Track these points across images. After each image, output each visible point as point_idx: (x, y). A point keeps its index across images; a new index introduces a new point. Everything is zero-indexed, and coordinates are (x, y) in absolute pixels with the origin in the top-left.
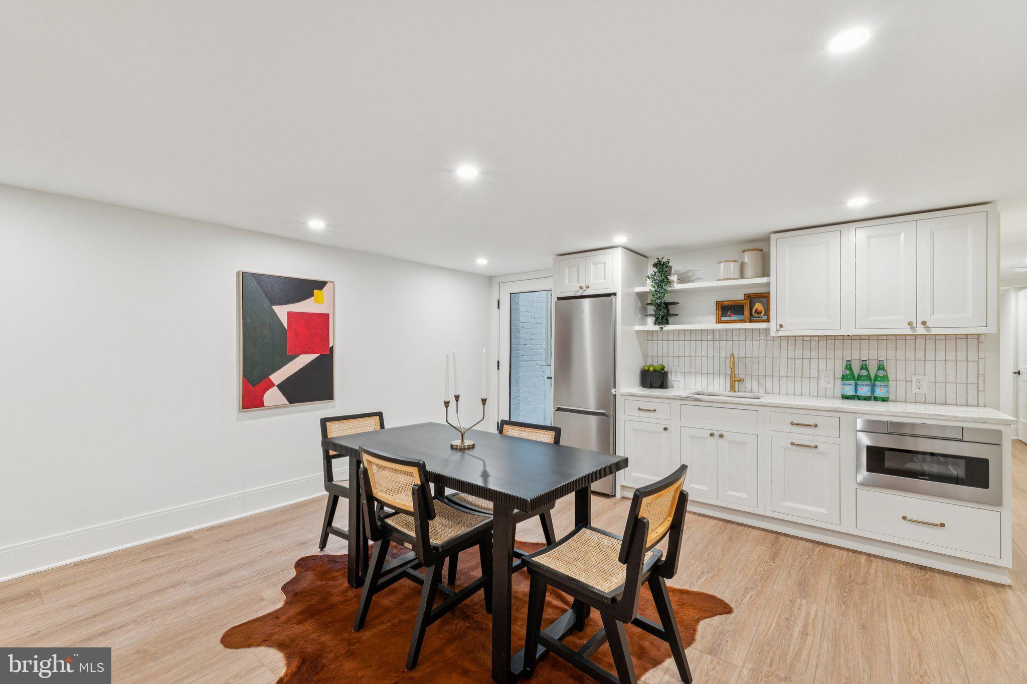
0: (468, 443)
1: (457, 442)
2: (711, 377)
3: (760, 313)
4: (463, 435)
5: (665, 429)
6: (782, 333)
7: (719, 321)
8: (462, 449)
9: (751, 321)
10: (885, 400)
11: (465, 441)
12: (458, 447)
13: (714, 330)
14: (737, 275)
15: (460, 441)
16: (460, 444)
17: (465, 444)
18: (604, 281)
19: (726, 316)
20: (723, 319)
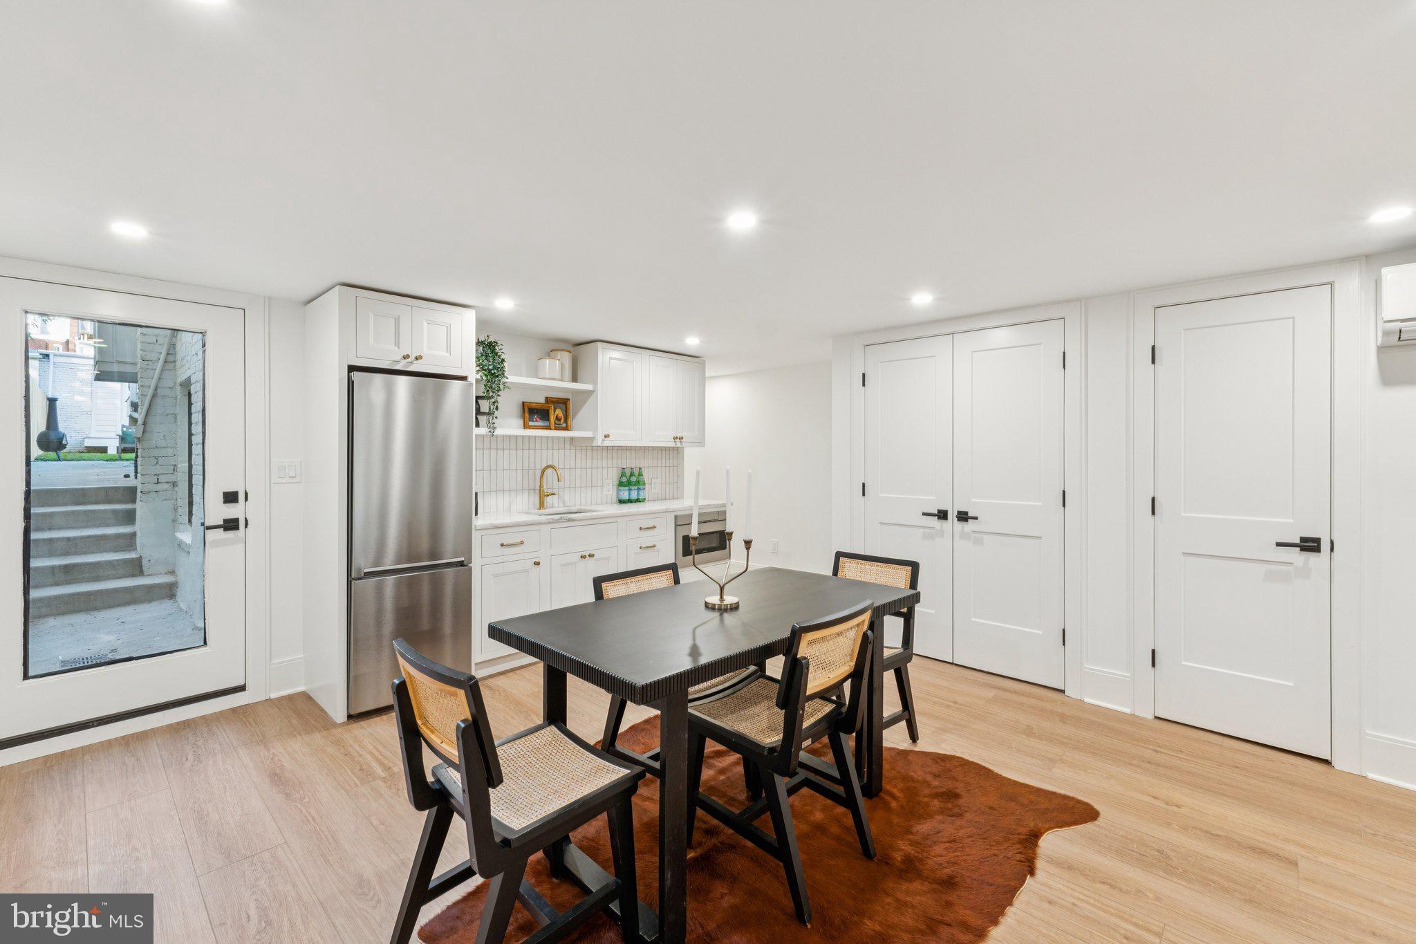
0: (729, 599)
1: (714, 600)
2: (513, 494)
3: (560, 420)
4: (722, 589)
5: (537, 564)
6: (607, 443)
7: (525, 426)
8: (723, 610)
9: (556, 429)
10: (638, 500)
11: (725, 597)
12: (717, 607)
13: (516, 437)
14: (558, 376)
15: (719, 597)
16: (719, 603)
17: (725, 603)
18: (448, 354)
19: (533, 421)
20: (531, 423)
